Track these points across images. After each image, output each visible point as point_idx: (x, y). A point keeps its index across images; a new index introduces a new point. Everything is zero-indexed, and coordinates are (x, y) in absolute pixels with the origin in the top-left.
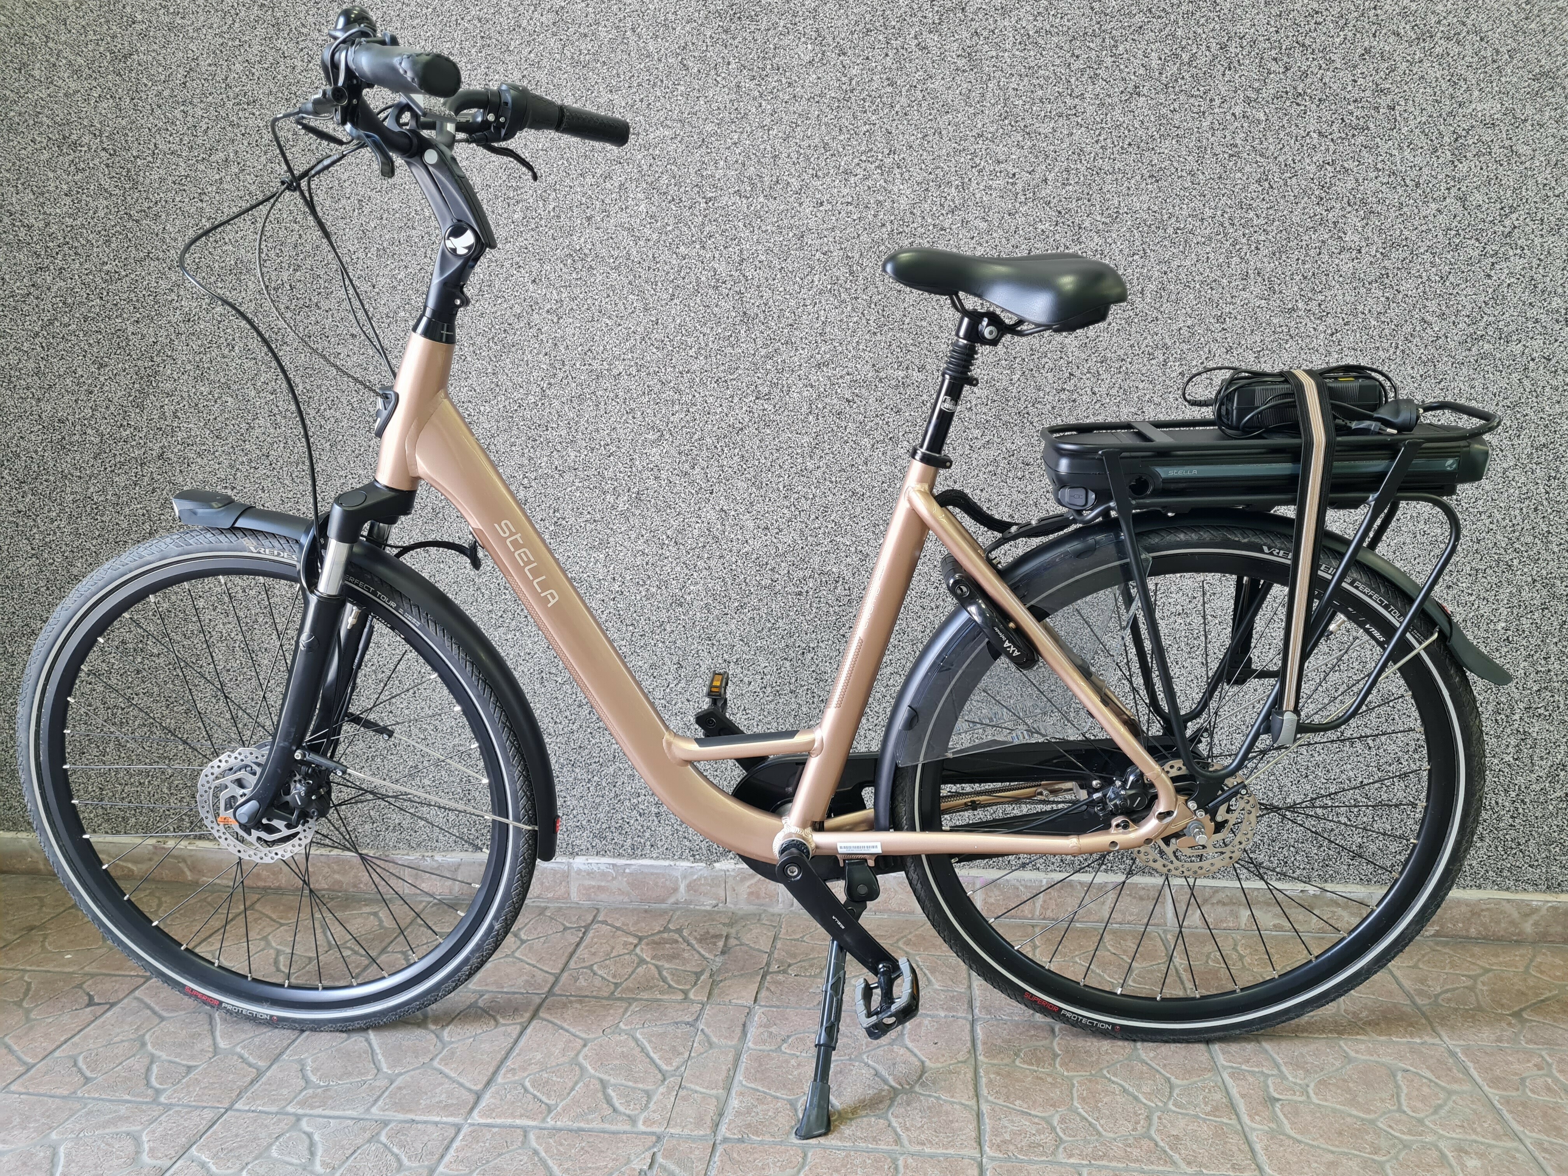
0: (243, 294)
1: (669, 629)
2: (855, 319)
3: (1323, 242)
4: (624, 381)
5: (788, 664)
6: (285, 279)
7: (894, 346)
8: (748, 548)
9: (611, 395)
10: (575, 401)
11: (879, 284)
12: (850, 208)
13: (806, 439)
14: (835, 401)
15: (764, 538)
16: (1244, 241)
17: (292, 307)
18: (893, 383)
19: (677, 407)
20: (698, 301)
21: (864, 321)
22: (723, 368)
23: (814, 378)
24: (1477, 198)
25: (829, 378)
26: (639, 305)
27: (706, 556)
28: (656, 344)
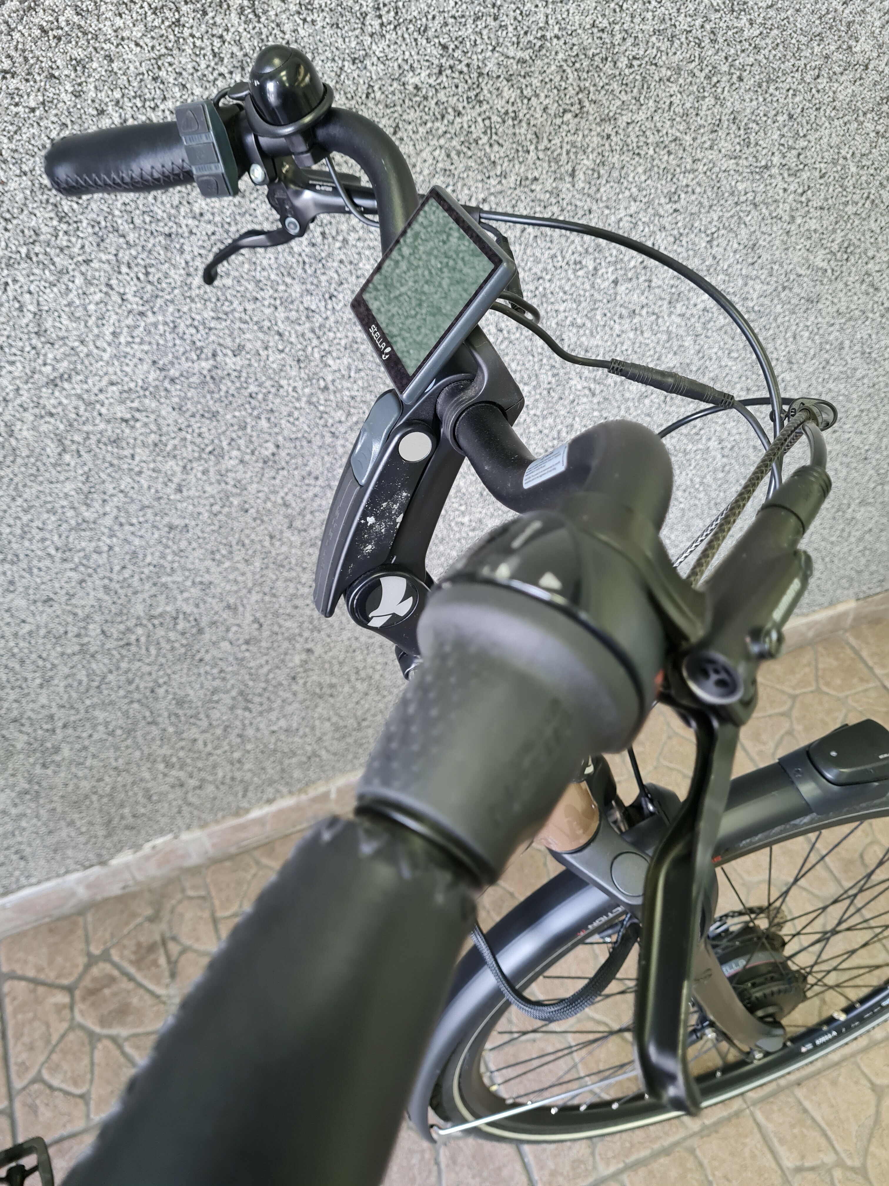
2: (98, 297)
3: (827, 57)
7: (182, 328)
11: (124, 227)
12: (13, 83)
13: (69, 487)
14: (102, 426)
16: (725, 68)
18: (195, 379)
21: (116, 298)
23: (50, 403)
25: (79, 397)
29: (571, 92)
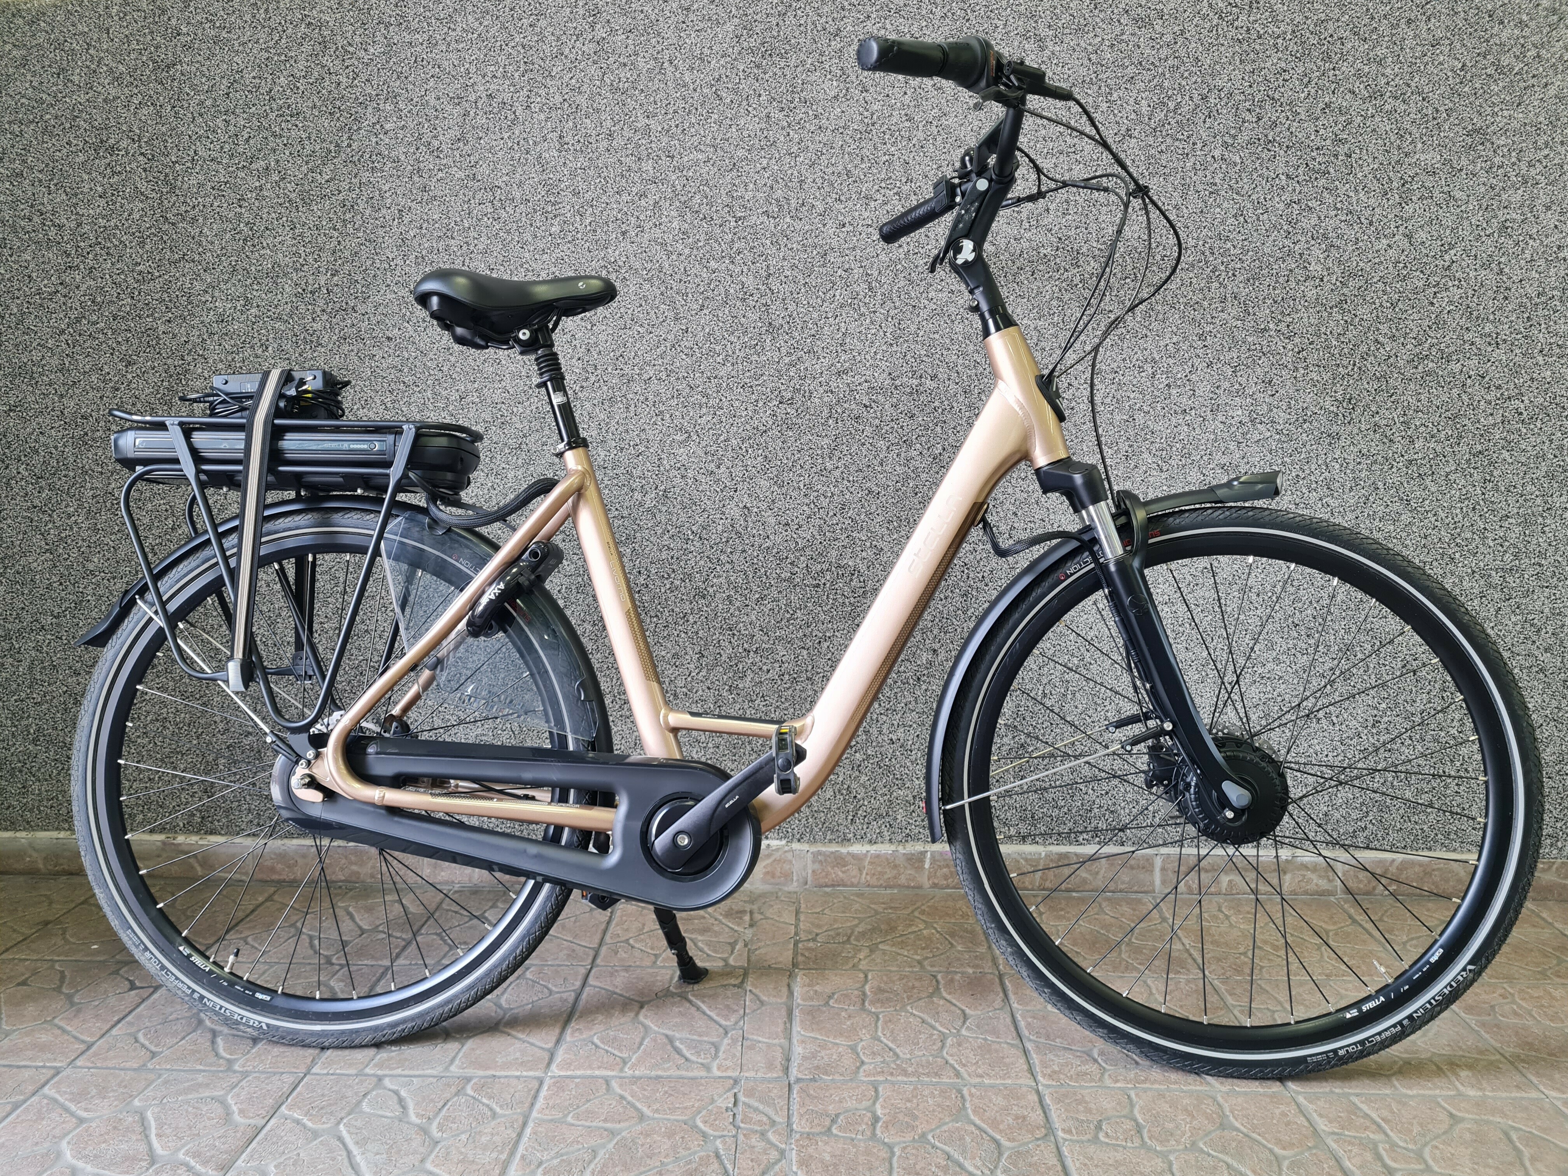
0: (279, 297)
1: (692, 621)
2: (873, 331)
3: (1291, 271)
4: (654, 385)
5: (805, 652)
6: (322, 283)
7: (908, 357)
8: (769, 543)
9: (642, 398)
10: (607, 403)
11: (896, 299)
12: (870, 229)
13: (826, 441)
14: (853, 406)
15: (784, 533)
16: (1223, 268)
17: (329, 310)
18: (908, 390)
19: (704, 410)
20: (727, 312)
21: (882, 333)
22: (748, 374)
23: (833, 385)
24: (1422, 235)
25: (848, 384)
26: (671, 315)
27: (729, 550)
28: (686, 351)
29: (1129, 268)
